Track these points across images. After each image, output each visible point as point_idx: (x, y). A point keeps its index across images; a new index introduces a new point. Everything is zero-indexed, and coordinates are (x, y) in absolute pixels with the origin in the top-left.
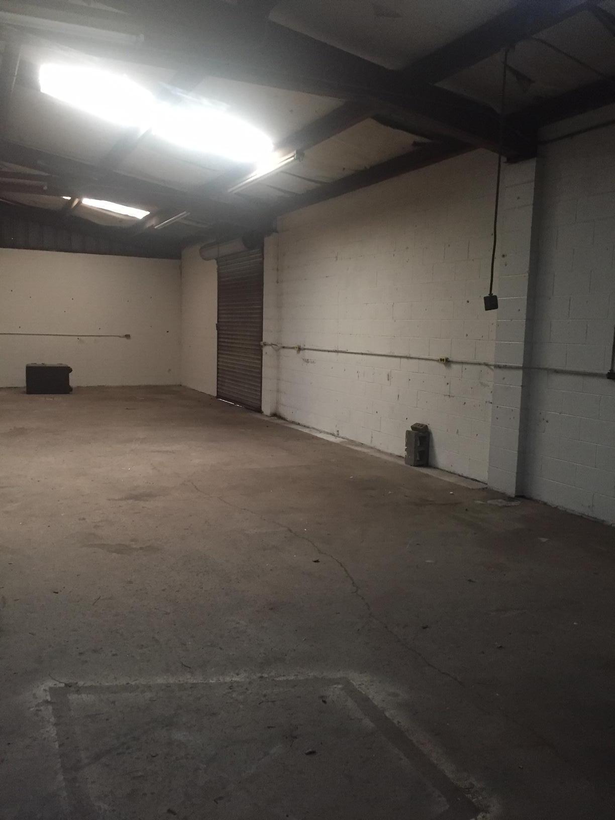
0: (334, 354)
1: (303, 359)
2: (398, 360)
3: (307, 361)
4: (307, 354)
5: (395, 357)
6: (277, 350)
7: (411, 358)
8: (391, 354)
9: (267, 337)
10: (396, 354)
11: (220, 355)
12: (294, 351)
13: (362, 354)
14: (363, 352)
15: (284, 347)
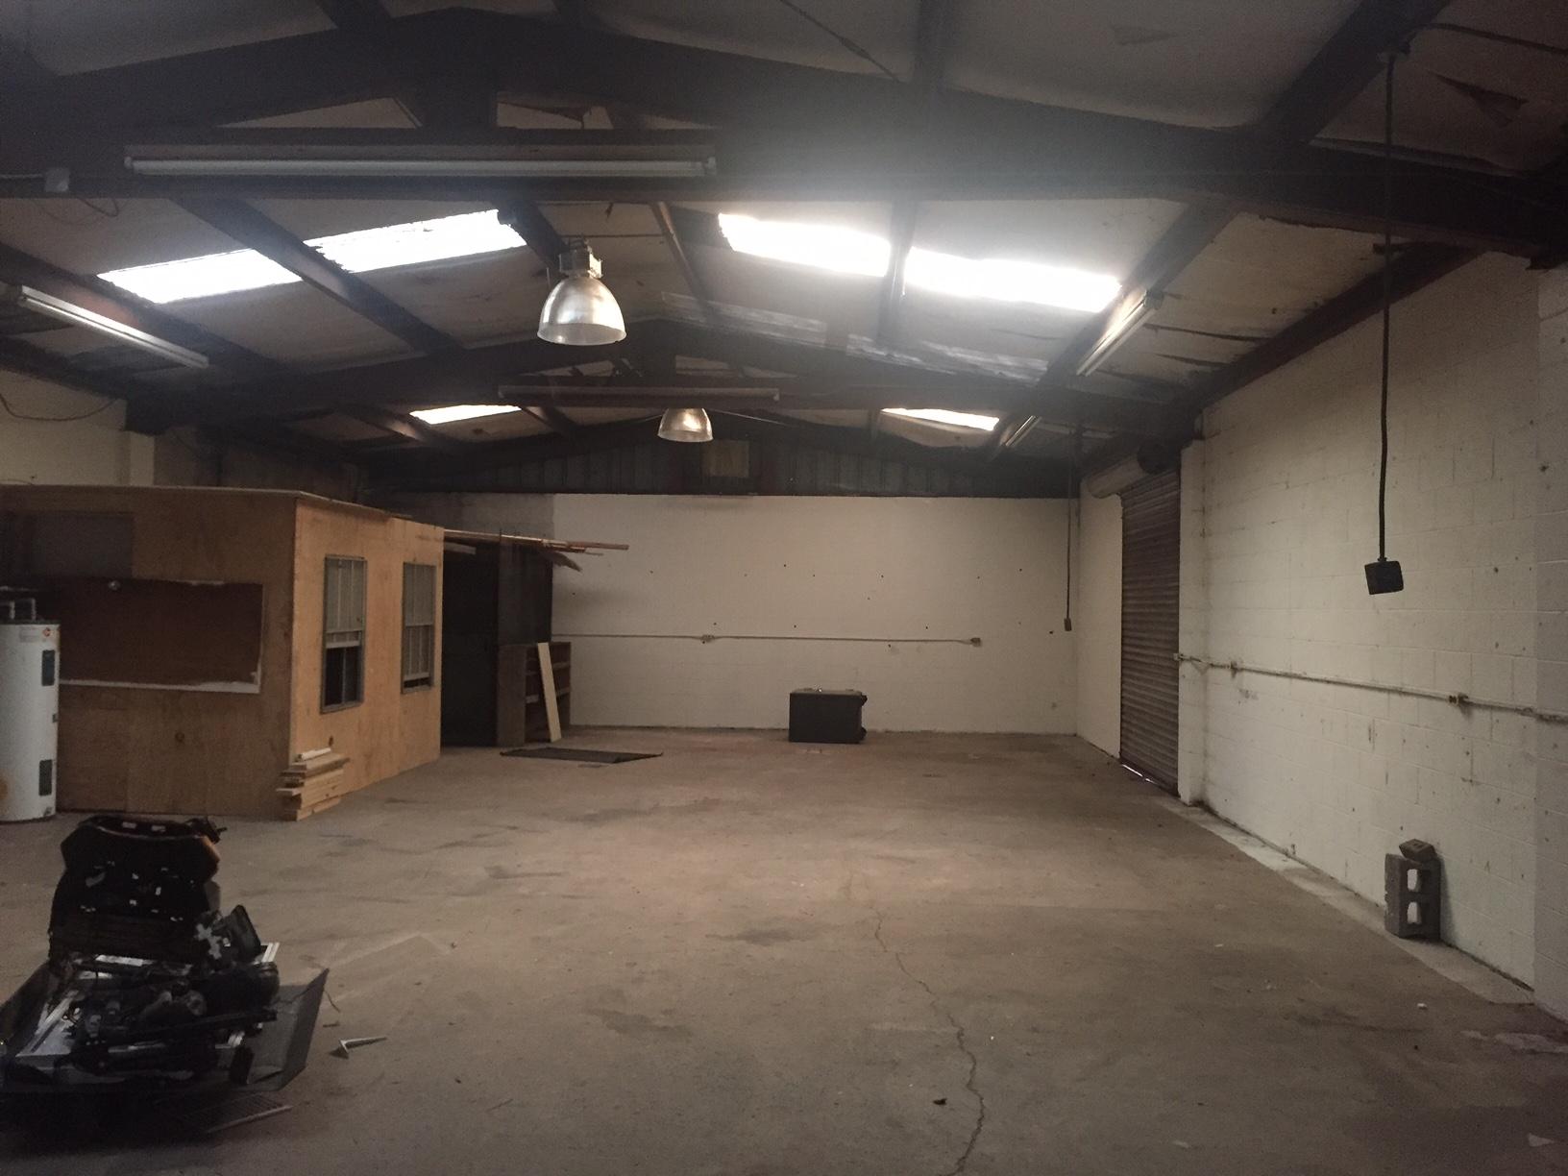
0: (1286, 681)
1: (1241, 691)
2: (1384, 695)
3: (1246, 694)
4: (1248, 680)
5: (1380, 690)
6: (1203, 672)
7: (1406, 693)
8: (1373, 684)
9: (1186, 646)
10: (1381, 684)
11: (1126, 679)
12: (1227, 673)
13: (1328, 682)
14: (1329, 678)
15: (1212, 665)
